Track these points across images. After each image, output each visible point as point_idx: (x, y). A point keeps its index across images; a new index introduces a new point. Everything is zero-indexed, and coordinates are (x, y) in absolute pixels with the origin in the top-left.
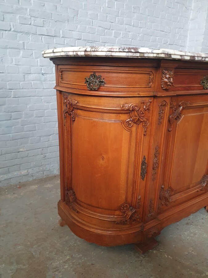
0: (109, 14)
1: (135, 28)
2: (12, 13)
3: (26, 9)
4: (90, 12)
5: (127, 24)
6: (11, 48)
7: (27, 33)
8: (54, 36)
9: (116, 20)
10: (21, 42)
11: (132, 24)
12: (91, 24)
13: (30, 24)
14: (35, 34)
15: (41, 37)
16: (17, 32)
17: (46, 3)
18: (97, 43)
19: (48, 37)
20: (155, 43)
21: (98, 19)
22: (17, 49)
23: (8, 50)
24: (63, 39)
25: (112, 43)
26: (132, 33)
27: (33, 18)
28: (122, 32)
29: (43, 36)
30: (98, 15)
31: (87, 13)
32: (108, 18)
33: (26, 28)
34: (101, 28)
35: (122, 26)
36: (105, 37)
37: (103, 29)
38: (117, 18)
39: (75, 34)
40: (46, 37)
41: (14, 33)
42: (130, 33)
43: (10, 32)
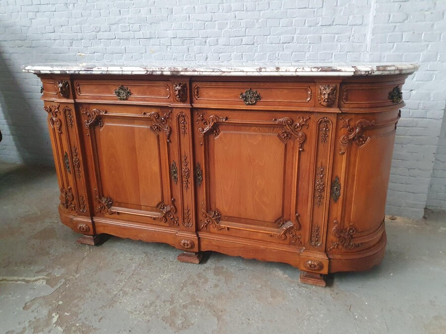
0: (210, 3)
1: (249, 13)
2: (115, 24)
3: (126, 18)
4: (185, 7)
5: (237, 11)
6: (117, 53)
7: (128, 39)
8: (150, 38)
9: (219, 9)
10: (123, 47)
11: (245, 8)
12: (188, 19)
13: (129, 31)
14: (134, 38)
15: (139, 40)
16: (120, 39)
17: (141, 9)
18: (196, 39)
19: (144, 40)
20: (289, 28)
21: (195, 12)
22: (120, 53)
23: (115, 55)
24: (159, 39)
25: (215, 37)
26: (245, 20)
27: (131, 25)
28: (229, 22)
29: (141, 40)
30: (196, 7)
31: (183, 8)
32: (208, 9)
33: (126, 34)
34: (199, 22)
35: (229, 13)
36: (205, 30)
37: (202, 22)
38: (221, 5)
39: (170, 33)
40: (143, 39)
41: (119, 40)
42: (242, 21)
43: (115, 40)
